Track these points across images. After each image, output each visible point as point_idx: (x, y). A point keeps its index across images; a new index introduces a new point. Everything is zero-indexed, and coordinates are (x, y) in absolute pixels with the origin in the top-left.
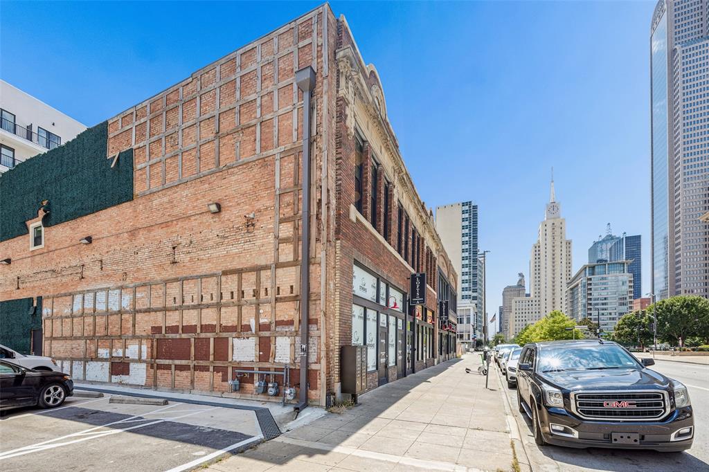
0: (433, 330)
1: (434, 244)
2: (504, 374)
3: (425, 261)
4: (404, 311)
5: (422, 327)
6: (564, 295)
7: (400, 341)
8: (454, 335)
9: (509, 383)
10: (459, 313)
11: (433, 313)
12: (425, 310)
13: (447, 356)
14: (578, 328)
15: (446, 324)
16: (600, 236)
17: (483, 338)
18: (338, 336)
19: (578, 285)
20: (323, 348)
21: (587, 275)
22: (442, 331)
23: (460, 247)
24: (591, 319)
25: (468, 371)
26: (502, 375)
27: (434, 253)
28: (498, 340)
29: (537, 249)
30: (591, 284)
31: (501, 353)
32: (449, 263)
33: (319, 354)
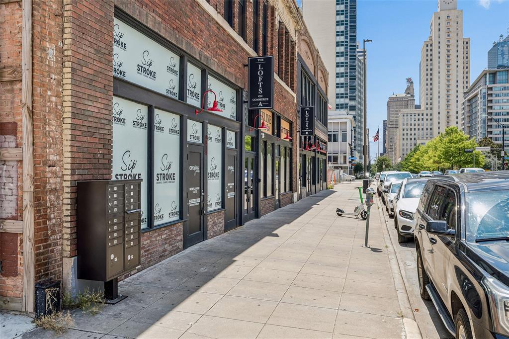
0: (291, 149)
1: (291, 20)
2: (391, 216)
3: (276, 42)
4: (239, 118)
5: (273, 145)
6: (460, 107)
7: (231, 168)
8: (324, 157)
9: (399, 235)
10: (331, 128)
11: (291, 124)
12: (277, 120)
13: (313, 187)
14: (478, 150)
15: (312, 141)
16: (502, 36)
17: (363, 162)
18: (69, 160)
19: (476, 95)
20: (28, 186)
21: (488, 83)
22: (305, 152)
23: (334, 39)
24: (491, 138)
25: (340, 213)
26: (388, 218)
27: (292, 33)
28: (382, 165)
29: (429, 48)
30: (491, 95)
31: (387, 184)
32: (315, 54)
33: (19, 199)
